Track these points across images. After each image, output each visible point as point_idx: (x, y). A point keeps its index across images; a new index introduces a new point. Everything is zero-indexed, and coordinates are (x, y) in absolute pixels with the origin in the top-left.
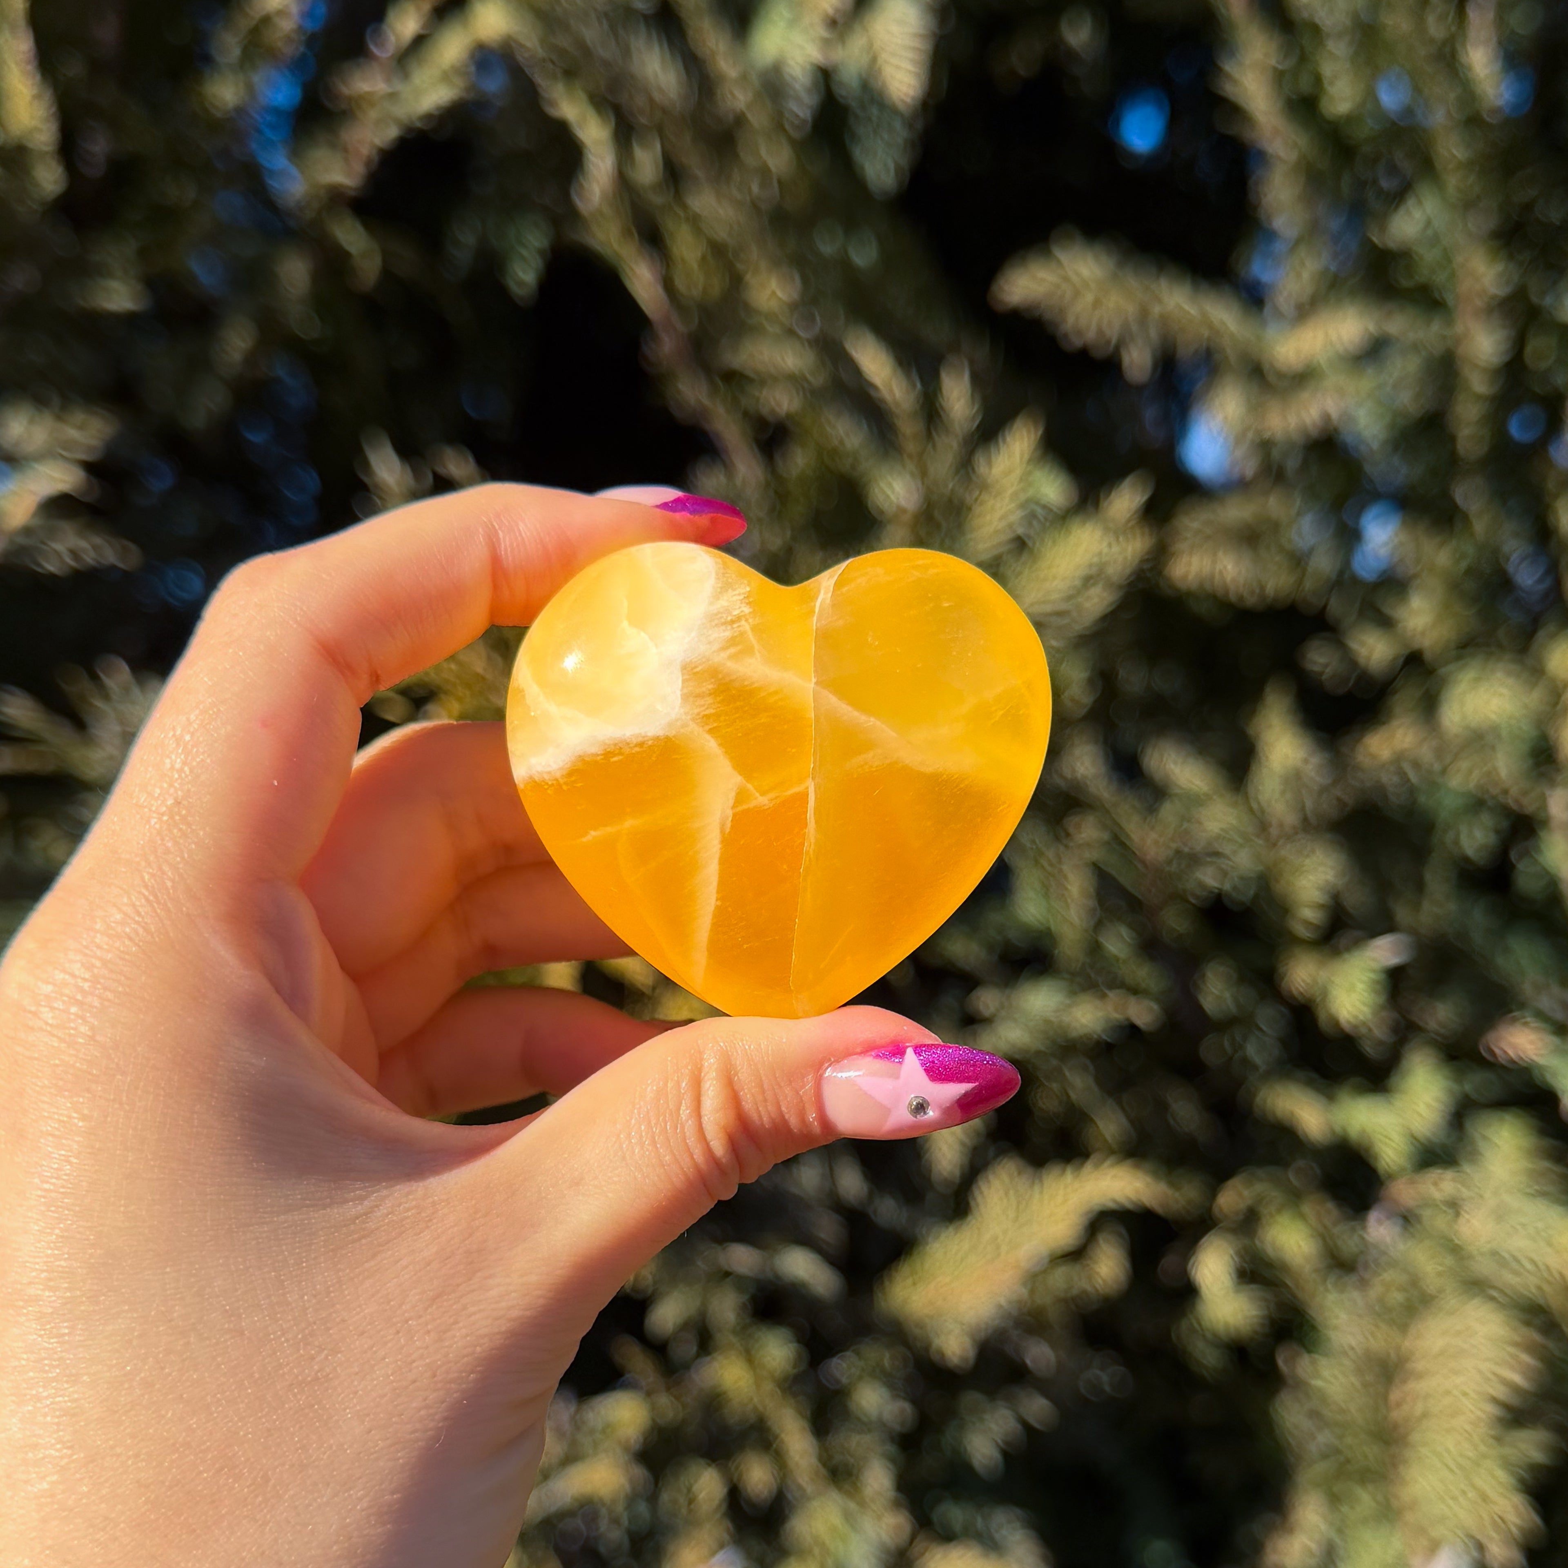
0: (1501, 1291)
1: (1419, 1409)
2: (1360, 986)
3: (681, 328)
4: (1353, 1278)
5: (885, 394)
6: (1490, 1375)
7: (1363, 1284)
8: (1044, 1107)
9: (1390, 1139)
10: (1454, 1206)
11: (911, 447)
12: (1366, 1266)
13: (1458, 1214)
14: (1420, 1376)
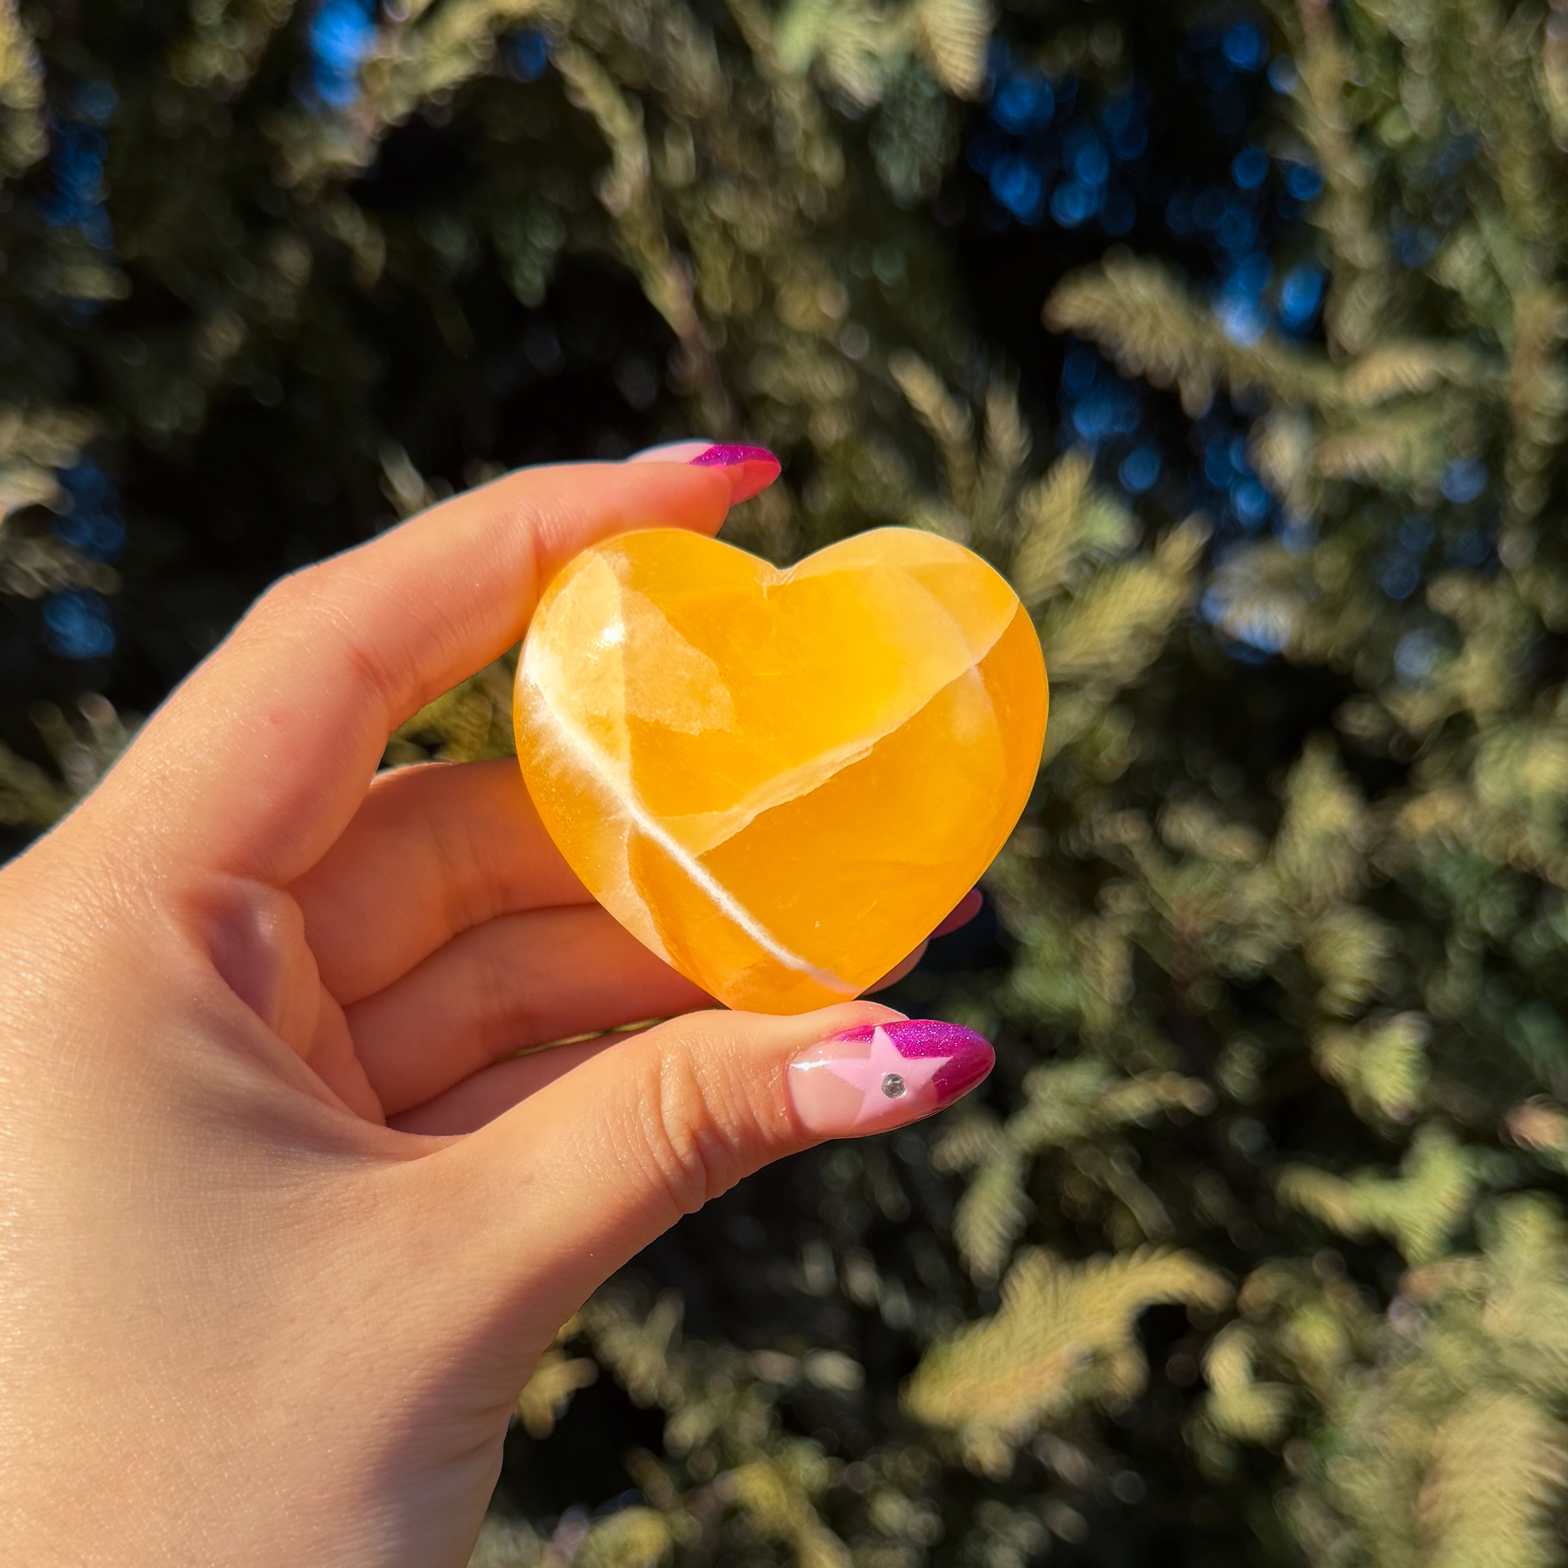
0: (1530, 1383)
1: (1452, 1509)
2: (1400, 1068)
3: (709, 345)
4: (1373, 1374)
5: (935, 423)
6: (1528, 1474)
7: (1383, 1380)
8: (1071, 1197)
9: (1418, 1226)
10: (1480, 1297)
11: (960, 481)
12: (1386, 1359)
13: (1483, 1305)
14: (1452, 1476)
